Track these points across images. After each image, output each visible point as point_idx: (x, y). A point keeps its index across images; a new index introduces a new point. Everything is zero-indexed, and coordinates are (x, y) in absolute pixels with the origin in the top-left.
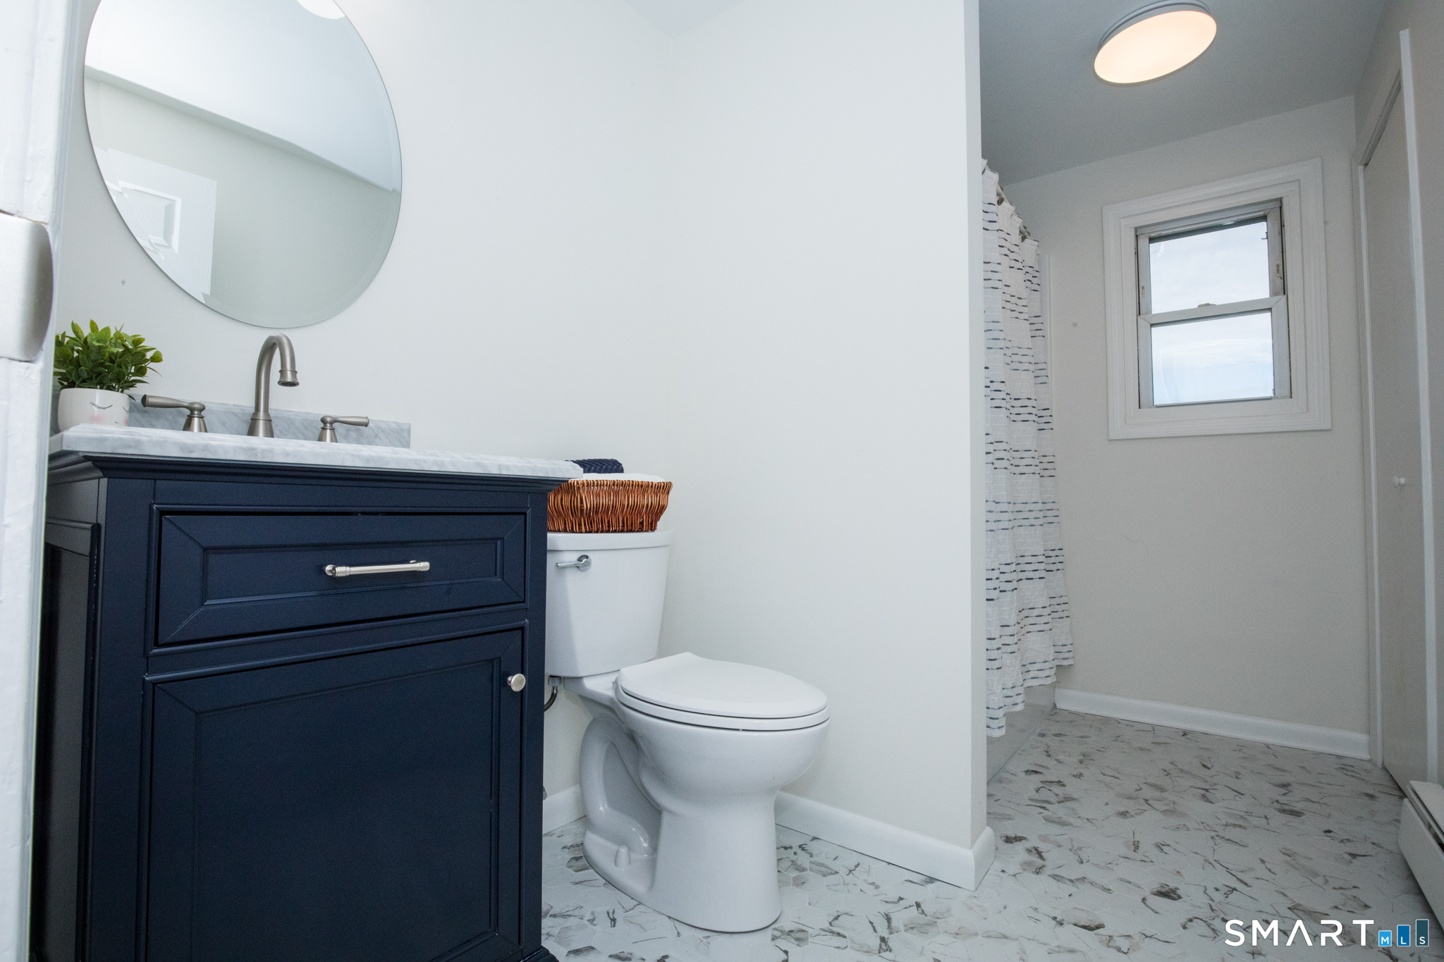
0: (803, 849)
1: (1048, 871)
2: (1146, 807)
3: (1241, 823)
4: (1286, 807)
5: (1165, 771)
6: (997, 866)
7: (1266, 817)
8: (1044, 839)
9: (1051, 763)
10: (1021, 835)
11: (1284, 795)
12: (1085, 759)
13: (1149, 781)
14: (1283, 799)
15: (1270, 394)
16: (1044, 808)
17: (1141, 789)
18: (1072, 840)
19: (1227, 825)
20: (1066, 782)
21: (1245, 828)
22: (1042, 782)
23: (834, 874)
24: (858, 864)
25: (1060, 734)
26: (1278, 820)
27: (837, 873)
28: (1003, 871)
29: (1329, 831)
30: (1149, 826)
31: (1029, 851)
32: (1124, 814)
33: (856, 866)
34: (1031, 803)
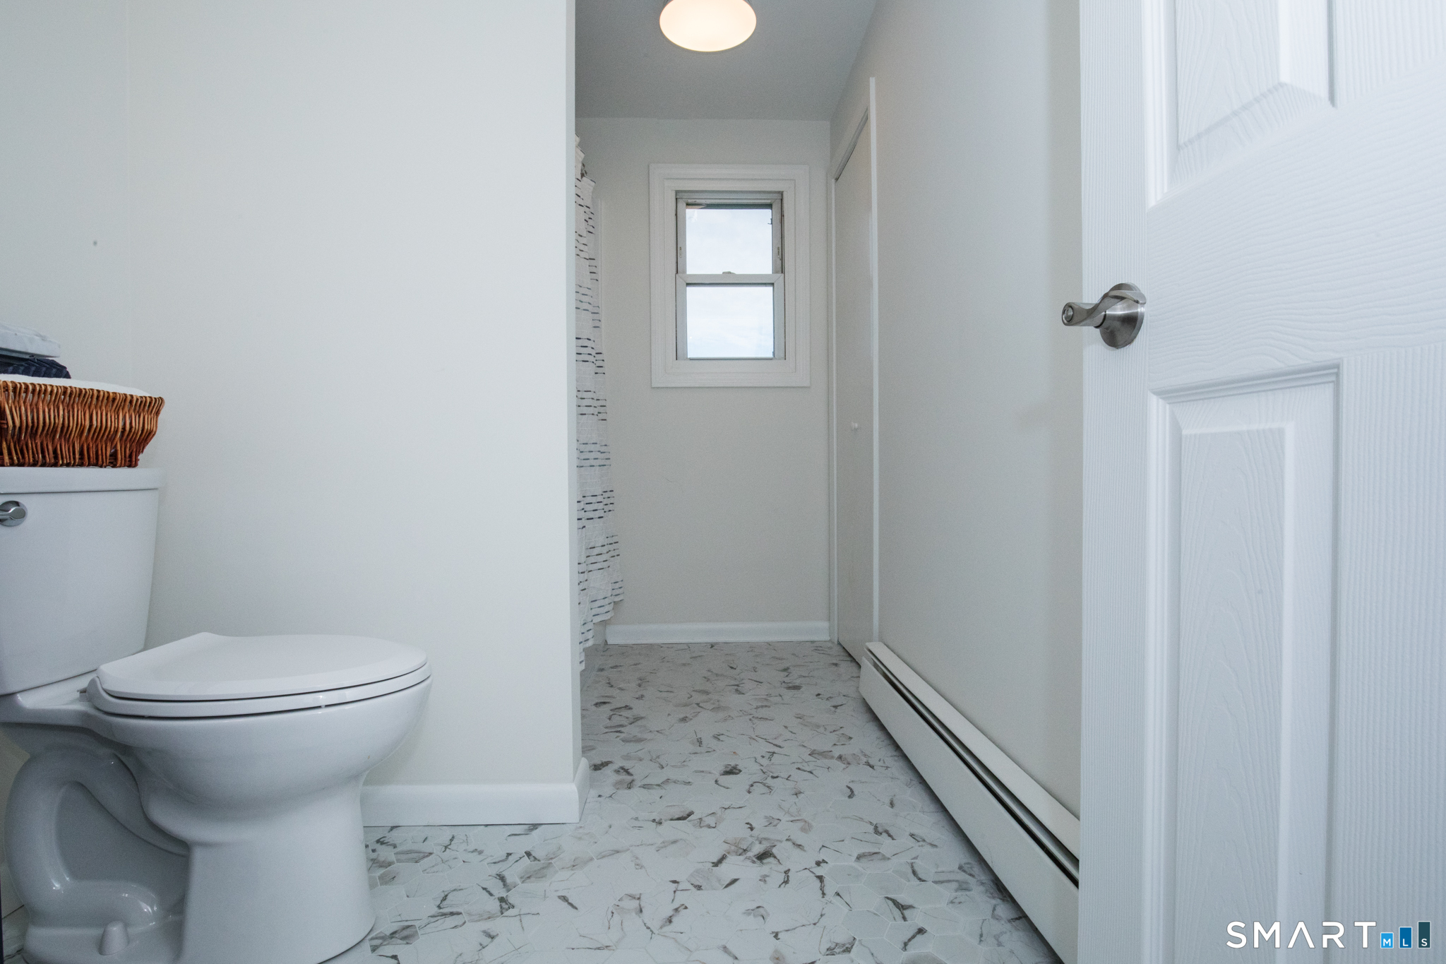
0: (382, 843)
1: (638, 783)
2: (698, 709)
3: (765, 703)
4: (790, 685)
5: (705, 678)
6: (594, 793)
7: (780, 696)
8: (627, 757)
9: (614, 692)
10: (606, 760)
11: (787, 676)
12: (642, 682)
13: (696, 688)
14: (787, 680)
15: (771, 355)
16: (619, 732)
17: (691, 697)
18: (649, 752)
19: (757, 708)
20: (631, 705)
21: (769, 707)
22: (611, 710)
23: (427, 856)
24: (453, 837)
25: (617, 666)
26: (788, 694)
27: (431, 854)
28: (600, 796)
29: (819, 695)
30: (705, 724)
31: (617, 772)
32: (684, 720)
33: (451, 840)
34: (607, 730)
